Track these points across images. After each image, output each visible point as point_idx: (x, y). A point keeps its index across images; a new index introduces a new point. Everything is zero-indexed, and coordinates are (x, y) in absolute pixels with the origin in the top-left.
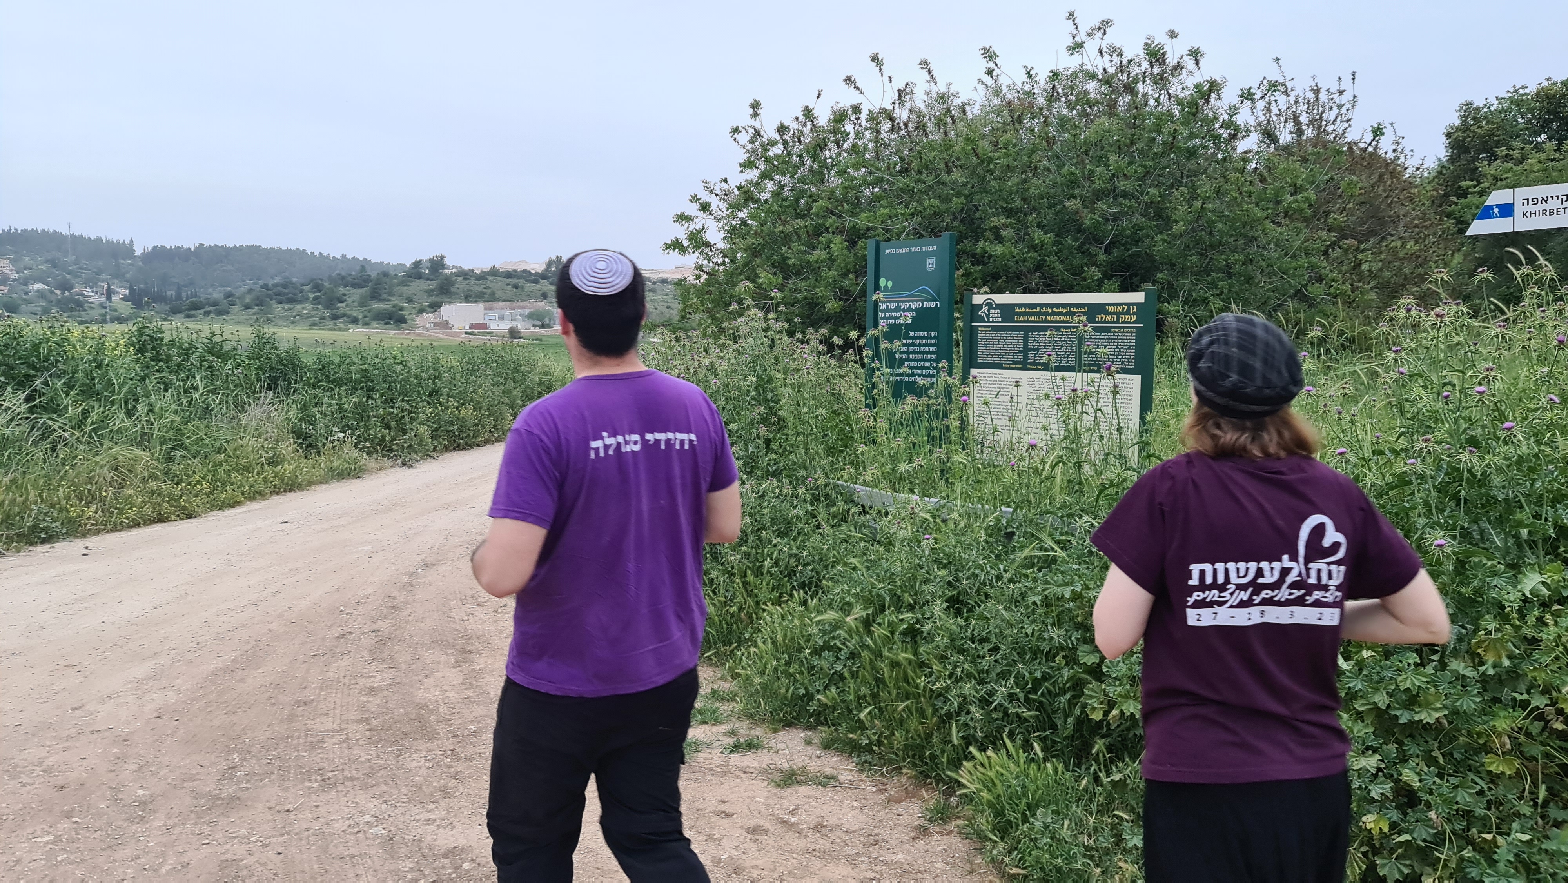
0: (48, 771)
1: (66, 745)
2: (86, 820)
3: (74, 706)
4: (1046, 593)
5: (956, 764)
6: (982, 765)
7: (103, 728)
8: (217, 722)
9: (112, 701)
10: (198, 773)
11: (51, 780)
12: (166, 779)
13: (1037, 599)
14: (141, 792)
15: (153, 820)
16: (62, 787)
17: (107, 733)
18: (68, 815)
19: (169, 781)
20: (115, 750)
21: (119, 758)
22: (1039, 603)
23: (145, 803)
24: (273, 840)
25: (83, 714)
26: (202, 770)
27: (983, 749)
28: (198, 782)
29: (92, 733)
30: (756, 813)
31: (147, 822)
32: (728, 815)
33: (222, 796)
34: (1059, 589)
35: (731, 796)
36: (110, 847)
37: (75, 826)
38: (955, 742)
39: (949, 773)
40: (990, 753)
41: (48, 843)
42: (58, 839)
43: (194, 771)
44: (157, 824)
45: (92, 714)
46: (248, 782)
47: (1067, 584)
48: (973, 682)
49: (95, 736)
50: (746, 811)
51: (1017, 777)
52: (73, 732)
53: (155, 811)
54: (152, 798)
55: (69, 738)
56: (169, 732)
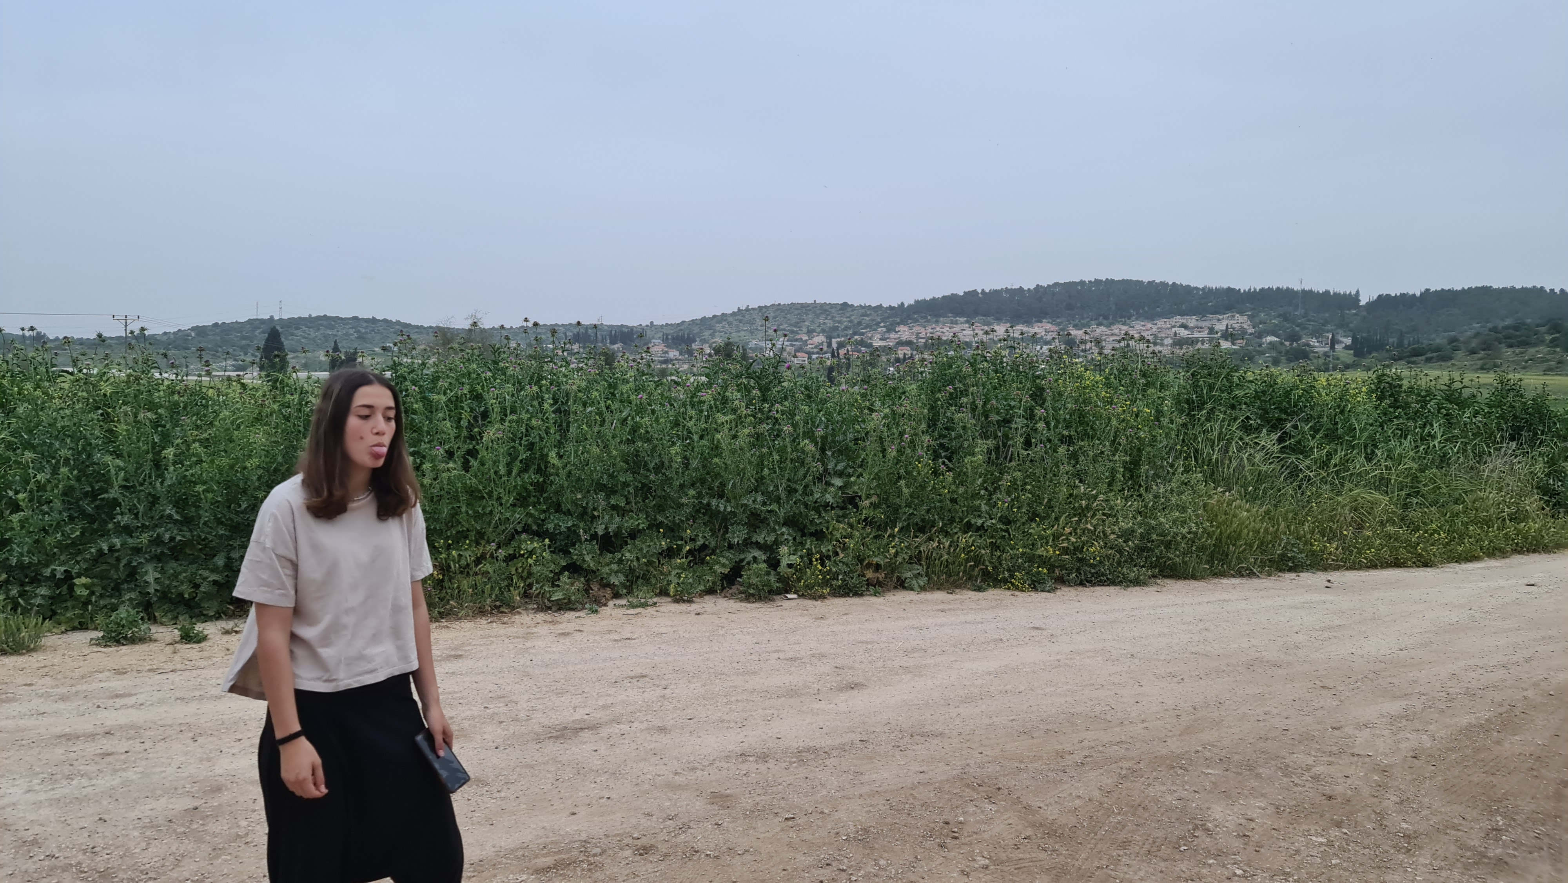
0: (1316, 778)
1: (1330, 759)
2: (1356, 834)
3: (1334, 726)
7: (1362, 753)
8: (1475, 779)
9: (1368, 730)
10: (1460, 825)
11: (1320, 787)
12: (1428, 820)
14: (1404, 825)
15: (1419, 856)
16: (1330, 797)
17: (1367, 759)
18: (1339, 825)
19: (1432, 823)
20: (1376, 778)
21: (1380, 786)
23: (1409, 836)
25: (1342, 735)
26: (1464, 822)
28: (1461, 833)
29: (1353, 755)
31: (1414, 856)
33: (1489, 855)
36: (1379, 867)
37: (1345, 836)
41: (1321, 844)
42: (1330, 844)
43: (1455, 821)
44: (1422, 860)
45: (1350, 737)
46: (1515, 849)
49: (1356, 758)
52: (1335, 749)
53: (1420, 848)
54: (1416, 835)
55: (1331, 754)
56: (1428, 775)
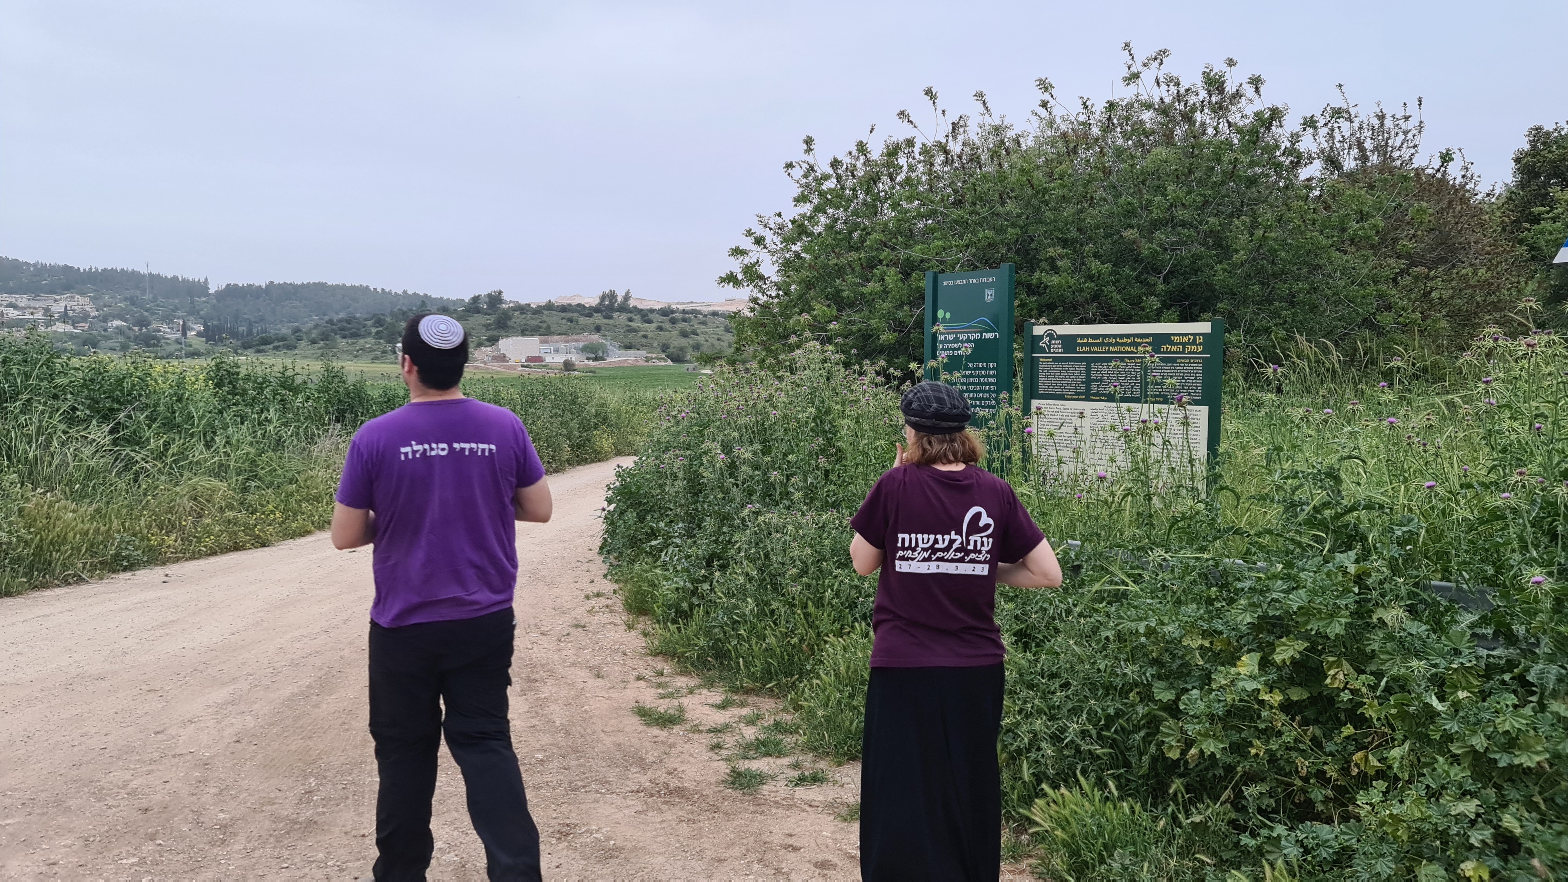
0: (133, 793)
1: (150, 768)
2: (170, 842)
3: (158, 730)
4: (1119, 628)
5: (1027, 801)
6: (1054, 802)
7: (184, 751)
8: (293, 747)
9: (193, 725)
10: (276, 798)
11: (135, 802)
12: (245, 803)
13: (1110, 634)
14: (222, 816)
15: (233, 844)
16: (146, 810)
17: (189, 757)
18: (152, 838)
19: (249, 804)
20: (197, 774)
21: (200, 782)
22: (1112, 638)
23: (225, 826)
24: (350, 865)
25: (165, 738)
26: (279, 794)
27: (1056, 787)
28: (276, 806)
29: (174, 756)
30: (823, 847)
31: (228, 845)
32: (796, 849)
33: (300, 820)
34: (1133, 624)
35: (799, 830)
36: (192, 870)
37: (159, 848)
38: (1026, 779)
39: (1021, 810)
40: (1063, 790)
41: (133, 865)
42: (142, 861)
43: (272, 795)
44: (236, 847)
45: (174, 738)
46: (324, 806)
47: (1141, 619)
48: (1044, 718)
49: (177, 760)
50: (813, 845)
51: (1092, 816)
52: (156, 755)
53: (235, 835)
54: (233, 821)
55: (152, 761)
56: (248, 756)
